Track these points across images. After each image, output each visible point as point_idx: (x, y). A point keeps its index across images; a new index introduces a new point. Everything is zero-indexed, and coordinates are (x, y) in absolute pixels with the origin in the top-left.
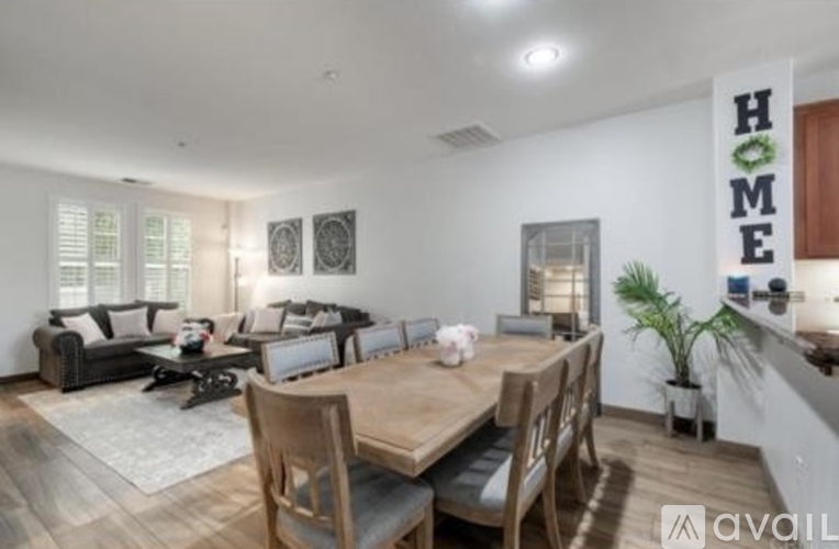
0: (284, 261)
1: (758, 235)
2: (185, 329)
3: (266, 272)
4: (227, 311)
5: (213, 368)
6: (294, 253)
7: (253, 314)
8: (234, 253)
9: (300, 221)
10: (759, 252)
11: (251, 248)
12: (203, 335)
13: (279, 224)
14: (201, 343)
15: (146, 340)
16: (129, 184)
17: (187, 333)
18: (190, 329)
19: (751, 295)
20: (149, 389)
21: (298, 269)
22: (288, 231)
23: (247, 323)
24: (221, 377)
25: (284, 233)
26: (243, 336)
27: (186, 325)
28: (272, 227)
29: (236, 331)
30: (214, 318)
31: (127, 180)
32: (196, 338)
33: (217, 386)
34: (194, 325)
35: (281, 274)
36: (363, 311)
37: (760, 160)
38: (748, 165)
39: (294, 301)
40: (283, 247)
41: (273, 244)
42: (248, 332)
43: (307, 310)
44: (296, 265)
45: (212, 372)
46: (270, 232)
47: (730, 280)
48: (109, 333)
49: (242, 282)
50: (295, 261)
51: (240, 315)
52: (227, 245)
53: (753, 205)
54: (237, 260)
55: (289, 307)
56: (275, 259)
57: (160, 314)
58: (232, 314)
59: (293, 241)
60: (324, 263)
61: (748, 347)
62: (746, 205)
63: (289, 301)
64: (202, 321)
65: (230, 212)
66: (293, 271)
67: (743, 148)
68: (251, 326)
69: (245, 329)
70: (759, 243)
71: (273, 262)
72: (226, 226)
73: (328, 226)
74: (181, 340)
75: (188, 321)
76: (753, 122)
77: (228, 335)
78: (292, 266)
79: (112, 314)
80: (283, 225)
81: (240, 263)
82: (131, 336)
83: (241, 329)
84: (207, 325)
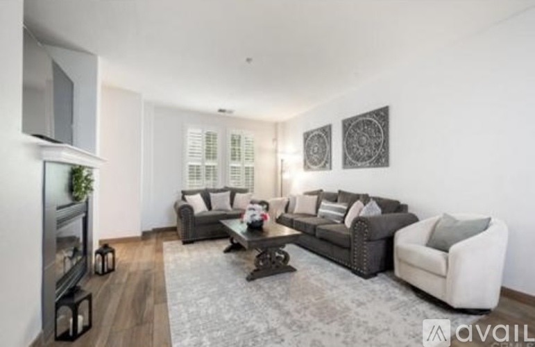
0: (316, 160)
2: (250, 209)
3: (302, 169)
4: (276, 196)
5: (271, 247)
6: (324, 153)
7: (295, 199)
8: (280, 156)
9: (330, 127)
11: (292, 152)
12: (262, 215)
13: (312, 132)
14: (261, 222)
15: (228, 213)
16: (222, 114)
17: (252, 213)
18: (254, 209)
20: (227, 251)
21: (328, 165)
22: (319, 136)
23: (290, 206)
24: (277, 254)
25: (316, 138)
26: (288, 216)
27: (251, 206)
28: (307, 135)
29: (283, 211)
30: (268, 201)
31: (221, 111)
32: (258, 218)
33: (274, 263)
34: (257, 206)
35: (313, 170)
36: (402, 202)
39: (325, 190)
40: (316, 149)
41: (307, 148)
42: (292, 213)
43: (339, 199)
44: (326, 162)
45: (269, 250)
46: (305, 139)
48: (209, 207)
49: (286, 176)
50: (325, 159)
51: (285, 199)
52: (276, 151)
54: (282, 161)
55: (321, 196)
56: (308, 158)
57: (238, 196)
58: (279, 199)
59: (324, 143)
60: (353, 158)
63: (321, 191)
64: (262, 203)
65: (278, 129)
66: (324, 167)
68: (293, 209)
69: (290, 210)
71: (307, 161)
72: (275, 140)
73: (357, 125)
74: (247, 218)
75: (252, 202)
77: (278, 214)
78: (323, 163)
79: (212, 195)
80: (316, 133)
81: (284, 162)
82: (220, 210)
83: (286, 209)
84: (265, 206)
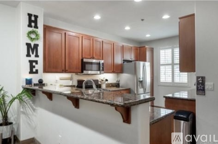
1: (34, 64)
10: (34, 70)
19: (33, 84)
37: (35, 38)
38: (32, 39)
47: (26, 80)
53: (33, 53)
61: (31, 102)
62: (31, 53)
67: (30, 33)
70: (34, 67)
76: (33, 24)
